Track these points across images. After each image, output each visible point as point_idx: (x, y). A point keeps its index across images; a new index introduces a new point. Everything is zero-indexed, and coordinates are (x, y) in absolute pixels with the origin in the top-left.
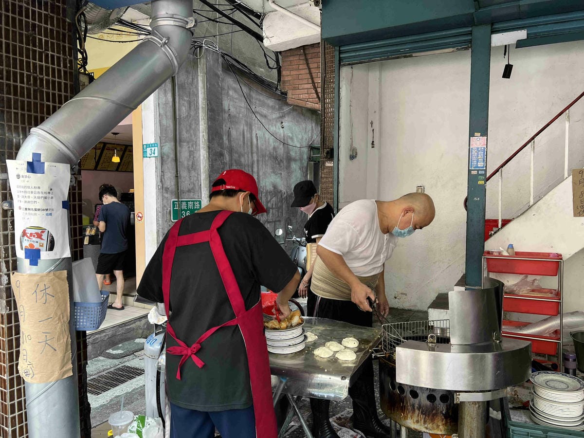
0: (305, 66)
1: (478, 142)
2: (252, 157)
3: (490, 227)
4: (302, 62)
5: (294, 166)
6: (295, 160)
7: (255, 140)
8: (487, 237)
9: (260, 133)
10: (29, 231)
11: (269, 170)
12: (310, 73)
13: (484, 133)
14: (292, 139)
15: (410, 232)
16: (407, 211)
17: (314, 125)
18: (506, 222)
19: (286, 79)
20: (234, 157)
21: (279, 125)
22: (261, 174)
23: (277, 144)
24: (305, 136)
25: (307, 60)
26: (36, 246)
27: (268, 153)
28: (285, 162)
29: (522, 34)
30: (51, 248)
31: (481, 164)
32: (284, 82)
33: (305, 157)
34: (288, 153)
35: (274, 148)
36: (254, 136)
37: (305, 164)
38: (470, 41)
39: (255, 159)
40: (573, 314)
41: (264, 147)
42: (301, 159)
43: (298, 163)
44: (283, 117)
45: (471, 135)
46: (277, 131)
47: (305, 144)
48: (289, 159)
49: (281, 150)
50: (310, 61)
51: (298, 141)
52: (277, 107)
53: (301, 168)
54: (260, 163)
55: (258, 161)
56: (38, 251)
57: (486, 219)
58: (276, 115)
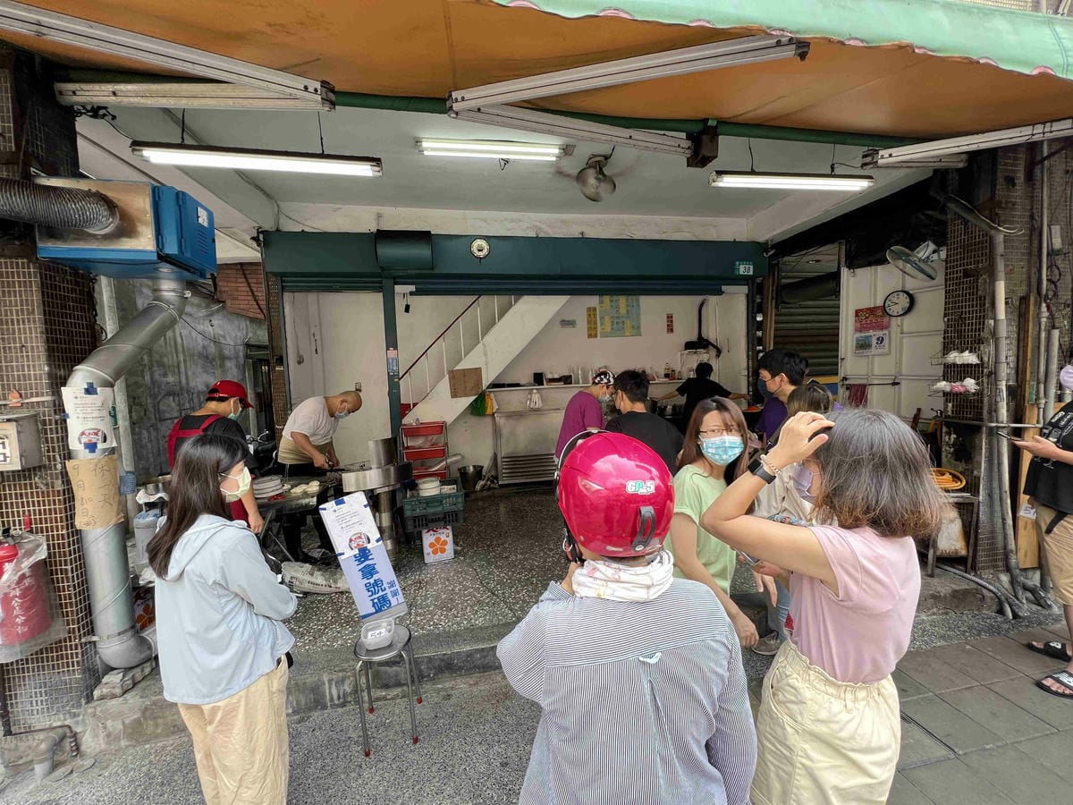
0: (244, 280)
1: (392, 353)
2: (177, 356)
3: (406, 408)
4: (239, 276)
5: (228, 364)
6: (230, 359)
7: (179, 340)
8: (404, 415)
9: (185, 332)
10: (87, 432)
11: (200, 370)
12: (250, 287)
13: (396, 348)
14: (224, 337)
15: (346, 415)
16: (343, 402)
17: (248, 323)
18: (415, 405)
19: (223, 289)
20: (154, 359)
21: (207, 323)
22: (190, 373)
23: (206, 343)
24: (239, 334)
25: (245, 275)
26: (94, 441)
27: (196, 352)
28: (217, 360)
29: (412, 288)
30: (105, 441)
31: (395, 368)
32: (221, 292)
33: (241, 354)
34: (221, 351)
35: (204, 347)
36: (178, 335)
37: (242, 362)
38: (381, 287)
39: (182, 359)
40: (455, 455)
41: (191, 346)
42: (237, 358)
43: (234, 362)
44: (212, 314)
45: (387, 349)
46: (206, 329)
47: (239, 342)
48: (223, 358)
49: (212, 349)
50: (248, 276)
51: (231, 339)
52: (204, 305)
53: (237, 366)
54: (188, 363)
55: (185, 361)
56: (95, 444)
57: (402, 402)
58: (203, 312)
